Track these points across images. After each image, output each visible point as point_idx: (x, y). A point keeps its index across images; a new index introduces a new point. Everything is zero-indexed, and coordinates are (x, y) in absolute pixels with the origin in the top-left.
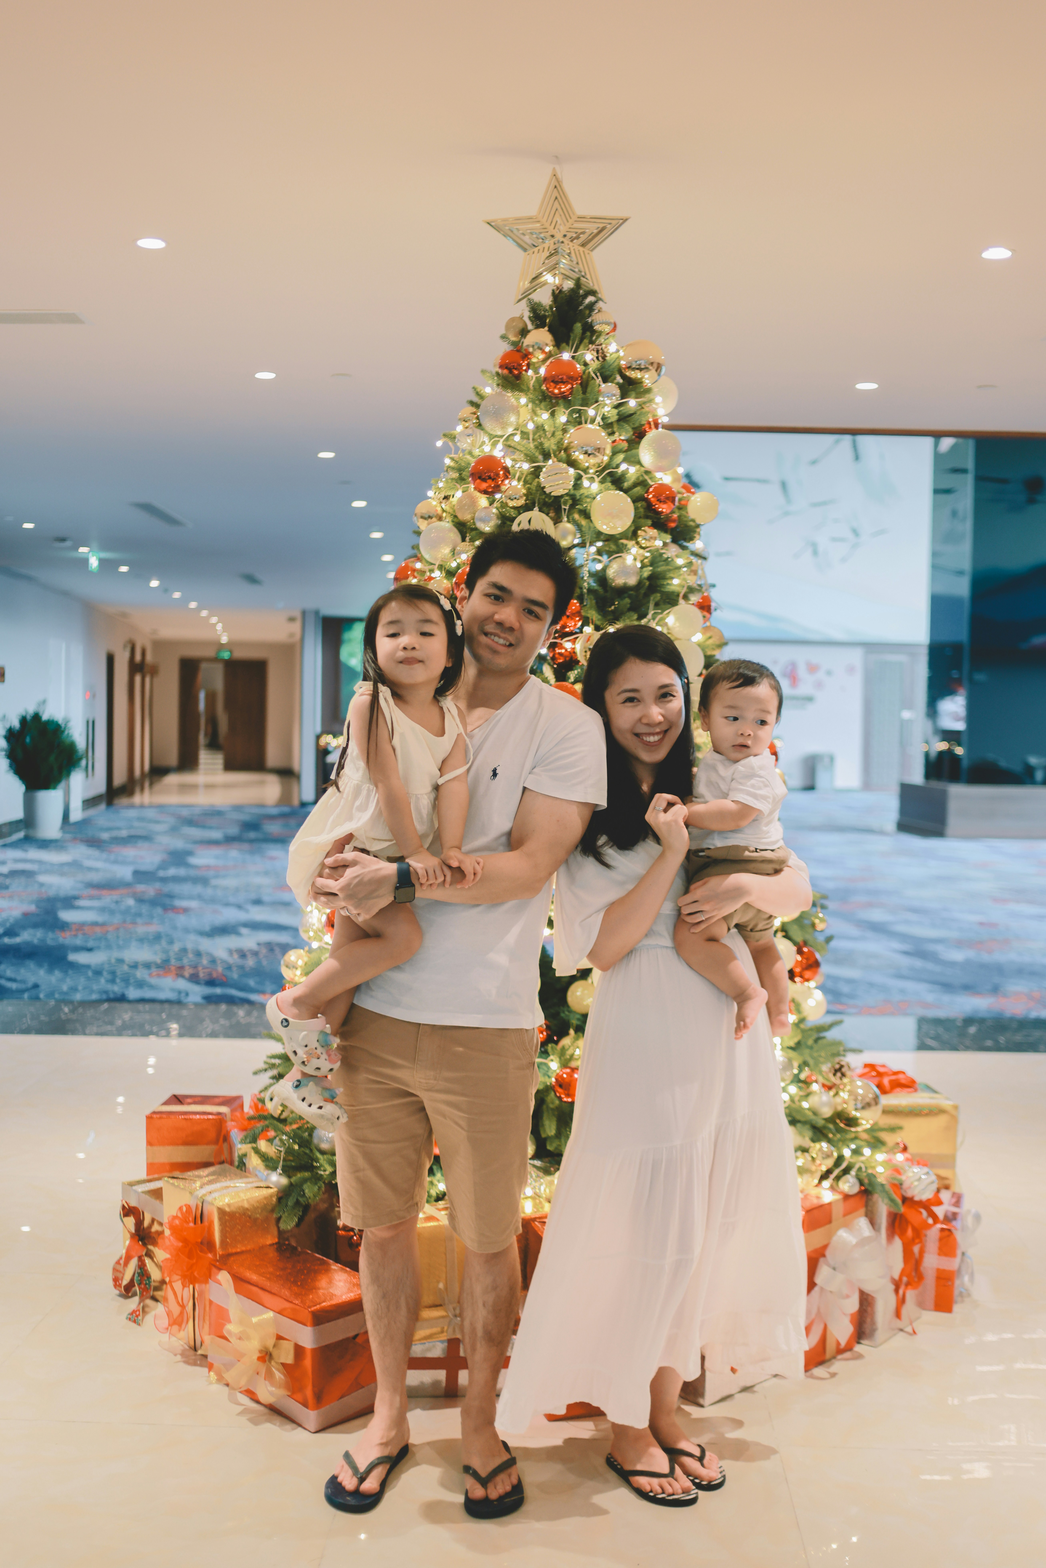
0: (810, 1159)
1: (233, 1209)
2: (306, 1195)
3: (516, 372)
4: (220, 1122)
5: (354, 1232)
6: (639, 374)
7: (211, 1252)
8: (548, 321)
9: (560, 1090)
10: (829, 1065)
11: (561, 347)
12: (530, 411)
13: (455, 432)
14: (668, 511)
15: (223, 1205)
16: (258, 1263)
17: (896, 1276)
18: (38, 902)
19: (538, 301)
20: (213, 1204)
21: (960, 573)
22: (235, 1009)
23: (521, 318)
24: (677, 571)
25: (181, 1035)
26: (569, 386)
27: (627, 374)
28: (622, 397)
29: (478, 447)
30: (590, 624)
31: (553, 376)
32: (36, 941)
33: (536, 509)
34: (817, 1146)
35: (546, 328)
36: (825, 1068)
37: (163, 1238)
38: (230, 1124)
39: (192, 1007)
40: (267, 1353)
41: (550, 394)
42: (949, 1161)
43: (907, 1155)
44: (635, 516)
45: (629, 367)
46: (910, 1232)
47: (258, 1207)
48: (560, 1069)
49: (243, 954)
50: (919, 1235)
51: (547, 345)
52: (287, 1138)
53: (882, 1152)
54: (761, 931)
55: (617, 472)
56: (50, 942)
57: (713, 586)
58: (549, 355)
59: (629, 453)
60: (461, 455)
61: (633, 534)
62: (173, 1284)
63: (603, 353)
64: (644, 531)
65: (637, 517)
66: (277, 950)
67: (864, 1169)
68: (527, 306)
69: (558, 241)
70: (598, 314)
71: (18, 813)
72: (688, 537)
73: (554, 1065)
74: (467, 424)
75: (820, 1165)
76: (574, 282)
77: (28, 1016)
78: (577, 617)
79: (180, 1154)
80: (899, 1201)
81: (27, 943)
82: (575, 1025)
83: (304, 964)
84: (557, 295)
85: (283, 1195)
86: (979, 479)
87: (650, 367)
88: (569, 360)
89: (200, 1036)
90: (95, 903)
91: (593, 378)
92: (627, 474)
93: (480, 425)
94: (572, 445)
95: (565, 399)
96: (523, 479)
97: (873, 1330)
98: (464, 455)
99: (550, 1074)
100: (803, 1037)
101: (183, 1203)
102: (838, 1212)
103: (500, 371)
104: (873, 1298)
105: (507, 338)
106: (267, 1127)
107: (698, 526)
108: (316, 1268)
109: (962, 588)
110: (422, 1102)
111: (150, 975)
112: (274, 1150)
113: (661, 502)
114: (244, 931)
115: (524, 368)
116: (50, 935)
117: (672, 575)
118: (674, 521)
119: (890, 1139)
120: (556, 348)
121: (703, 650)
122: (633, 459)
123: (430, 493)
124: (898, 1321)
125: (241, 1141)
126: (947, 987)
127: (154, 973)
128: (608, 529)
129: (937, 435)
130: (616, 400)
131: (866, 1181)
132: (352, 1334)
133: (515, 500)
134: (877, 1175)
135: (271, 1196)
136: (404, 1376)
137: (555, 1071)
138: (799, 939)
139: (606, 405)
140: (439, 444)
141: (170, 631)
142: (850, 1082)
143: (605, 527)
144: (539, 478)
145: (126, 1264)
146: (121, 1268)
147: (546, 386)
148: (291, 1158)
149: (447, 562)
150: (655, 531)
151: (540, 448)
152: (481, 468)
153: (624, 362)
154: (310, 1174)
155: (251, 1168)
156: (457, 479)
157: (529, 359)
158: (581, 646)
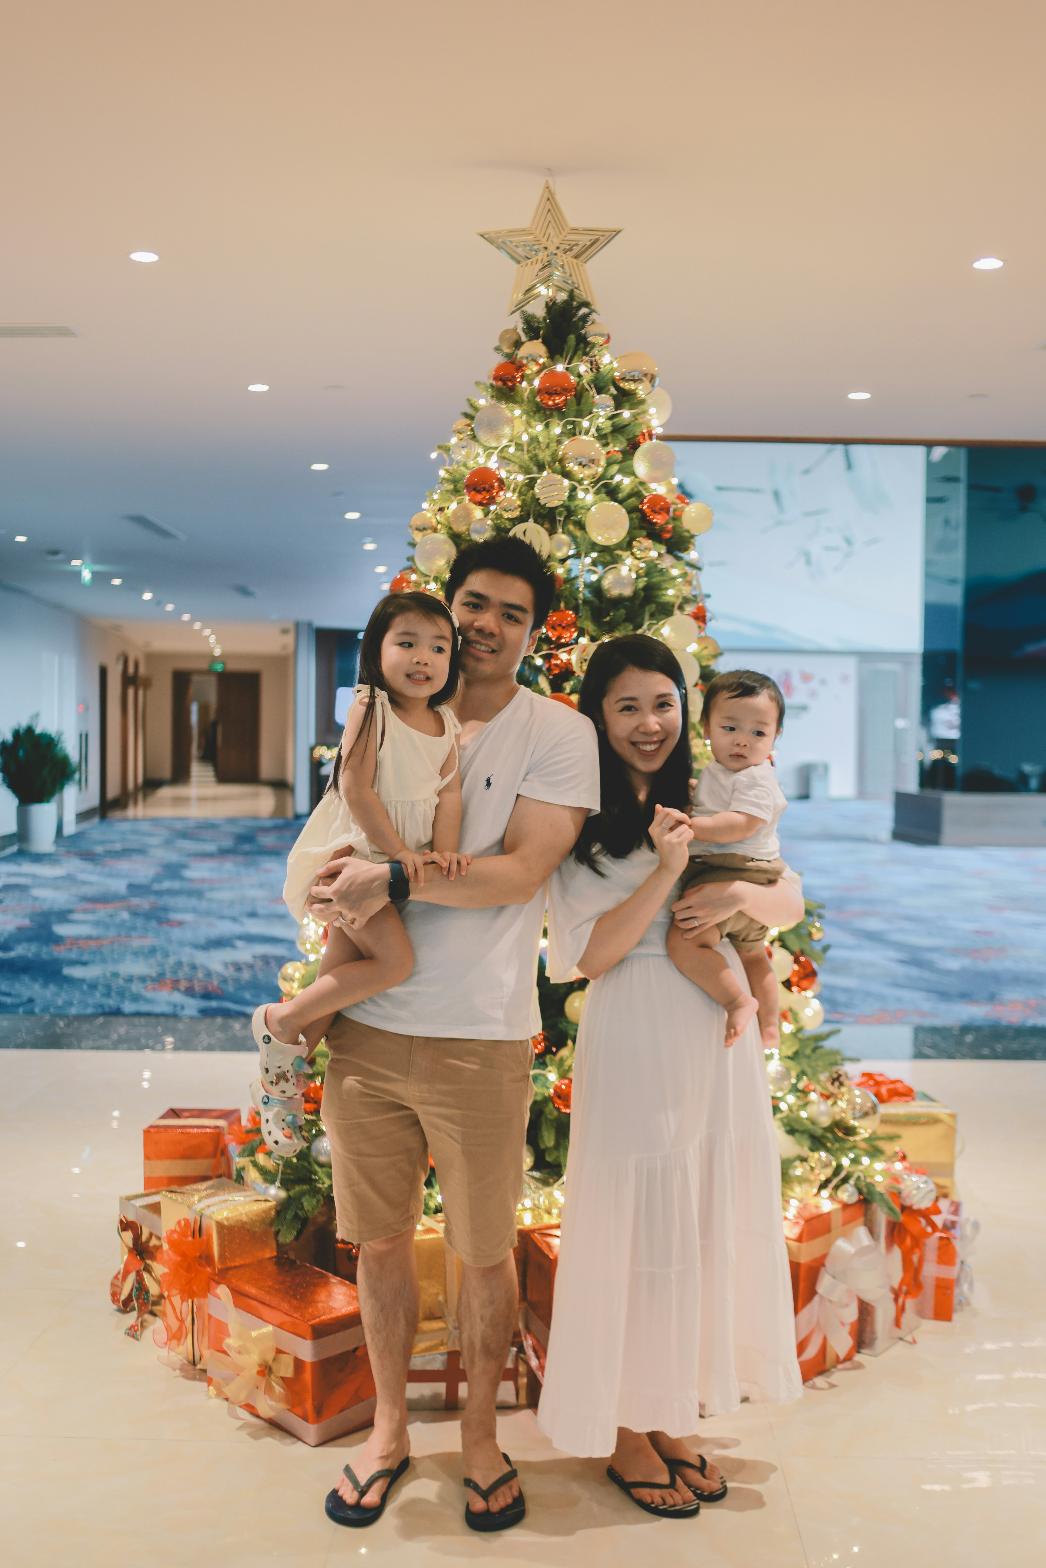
0: (808, 1168)
1: (232, 1222)
2: (305, 1209)
3: (510, 384)
4: (218, 1134)
6: (633, 385)
7: (209, 1266)
8: (541, 332)
9: (558, 1101)
10: (827, 1074)
11: (555, 359)
12: (525, 422)
13: (449, 444)
14: (663, 522)
15: (222, 1219)
16: (256, 1277)
17: (896, 1285)
18: (33, 916)
19: (531, 313)
20: (211, 1218)
21: (953, 581)
22: (231, 1022)
23: (515, 330)
24: (672, 581)
25: (176, 1048)
26: (563, 398)
27: (621, 385)
28: (617, 408)
29: (473, 458)
30: (586, 635)
31: (548, 388)
32: (30, 955)
33: (531, 520)
34: (816, 1155)
35: (540, 340)
36: (823, 1077)
37: (162, 1253)
38: (228, 1138)
39: (187, 1021)
40: (266, 1367)
41: (544, 406)
42: (948, 1169)
43: (906, 1164)
44: (630, 527)
45: (623, 379)
46: (908, 1241)
47: (256, 1221)
48: (558, 1080)
49: (238, 967)
50: (918, 1242)
51: (541, 357)
53: (880, 1161)
54: (753, 941)
55: (611, 483)
56: (44, 956)
57: (708, 596)
58: (543, 367)
59: (623, 464)
60: (455, 467)
61: (628, 545)
62: (172, 1298)
63: (597, 364)
64: (639, 542)
65: (632, 528)
66: (273, 964)
67: (862, 1178)
68: (521, 318)
69: (552, 253)
70: (591, 326)
71: (11, 827)
72: (682, 547)
73: (552, 1076)
74: (461, 436)
75: (819, 1174)
76: (567, 293)
77: (23, 1030)
78: (572, 628)
79: (177, 1168)
80: (898, 1210)
81: (21, 958)
83: (301, 977)
84: (551, 307)
85: (282, 1208)
86: (973, 488)
87: (644, 379)
88: (562, 372)
89: (195, 1049)
90: (90, 917)
91: (587, 390)
92: (621, 485)
93: (474, 437)
94: (567, 456)
95: (559, 411)
96: (517, 491)
97: (873, 1340)
98: (458, 467)
99: (548, 1085)
100: (800, 1046)
101: (181, 1217)
102: (837, 1221)
103: (494, 383)
104: (872, 1307)
105: (501, 350)
107: (693, 536)
108: (315, 1281)
109: (955, 596)
110: (416, 1116)
111: (146, 988)
112: (272, 1163)
113: (655, 513)
114: (239, 943)
115: (518, 380)
116: (45, 949)
117: (667, 586)
118: (668, 532)
119: (890, 1148)
120: (549, 360)
121: (699, 660)
122: (627, 470)
123: (425, 505)
124: (897, 1330)
125: (239, 1154)
126: (944, 995)
127: (150, 987)
128: (603, 540)
129: (929, 444)
130: (610, 411)
131: (865, 1190)
132: (352, 1347)
133: (510, 512)
134: (876, 1184)
135: (270, 1209)
136: (403, 1390)
137: (553, 1082)
138: (796, 948)
139: (600, 416)
140: (434, 456)
141: (164, 643)
142: (848, 1091)
143: (600, 538)
144: (533, 490)
145: (124, 1278)
146: (119, 1283)
147: (540, 398)
148: (289, 1171)
149: (442, 574)
150: (650, 541)
151: (534, 459)
152: (476, 480)
153: (618, 374)
154: (308, 1187)
155: (249, 1182)
156: (451, 491)
157: (523, 370)
158: (577, 657)
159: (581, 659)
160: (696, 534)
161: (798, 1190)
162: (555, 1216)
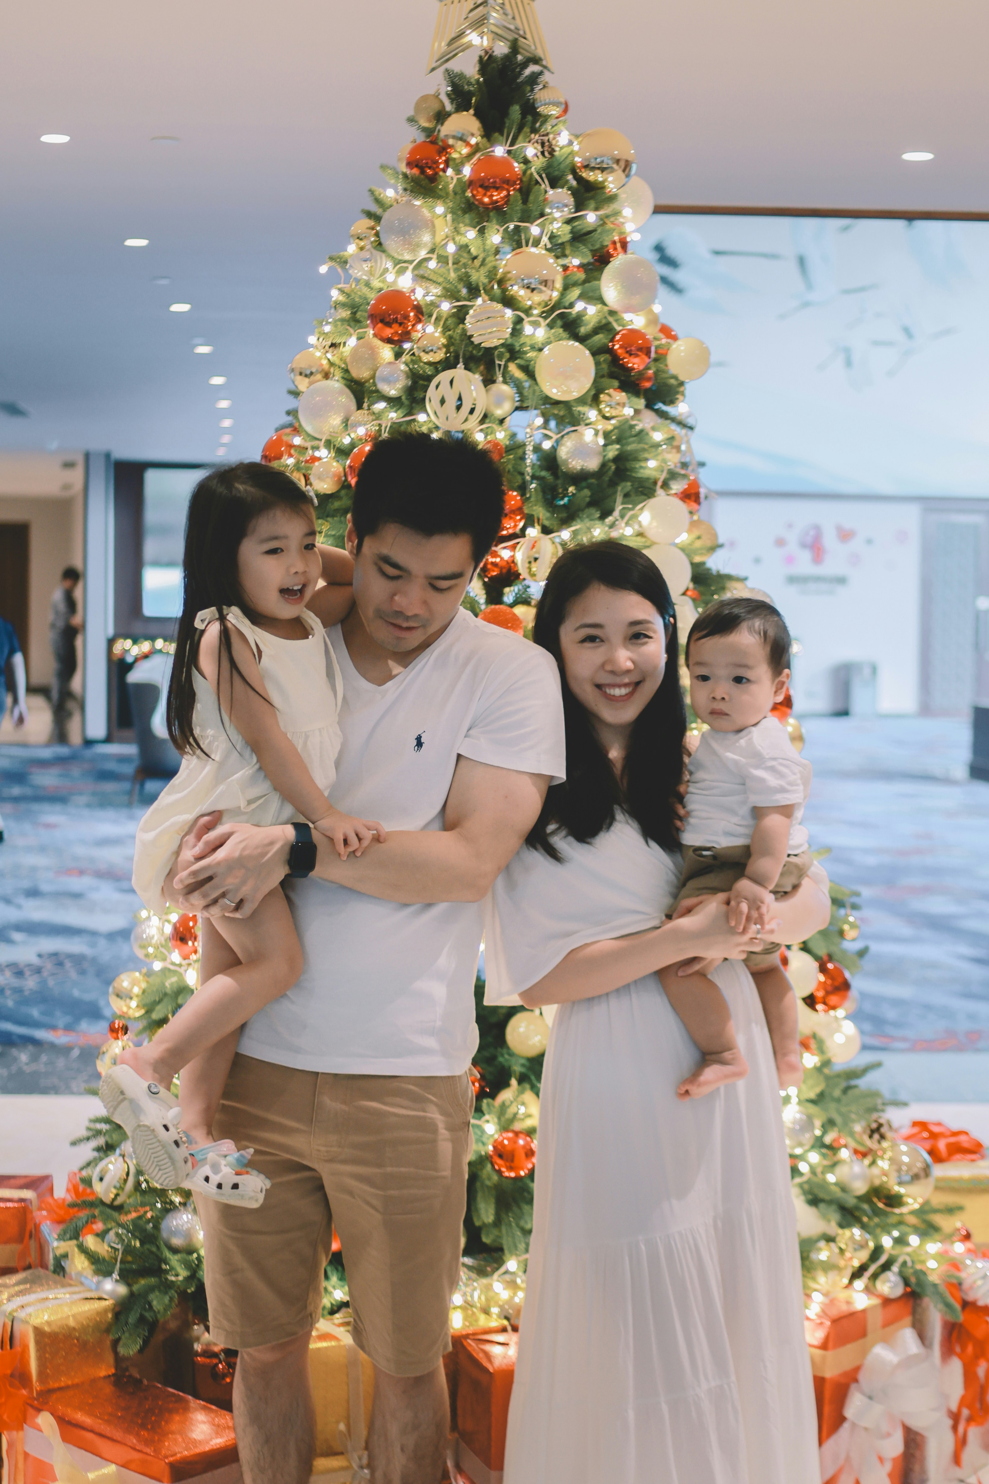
0: (837, 1250)
1: (55, 1328)
2: (155, 1308)
3: (429, 172)
4: (23, 1211)
5: (220, 1359)
6: (600, 176)
7: (25, 1387)
8: (473, 101)
9: (499, 1161)
10: (864, 1123)
11: (492, 139)
12: (450, 225)
13: (345, 253)
14: (641, 367)
15: (42, 1323)
16: (90, 1401)
17: (954, 1407)
19: (459, 72)
20: (27, 1322)
22: (14, 1051)
23: (437, 96)
24: (653, 450)
26: (504, 193)
27: (584, 175)
28: (578, 208)
29: (378, 276)
30: (536, 525)
31: (482, 179)
33: (461, 365)
34: (847, 1233)
35: (472, 111)
36: (858, 1128)
38: (38, 1215)
41: (476, 203)
43: (969, 1245)
44: (596, 374)
45: (586, 167)
46: (970, 1349)
47: (88, 1326)
48: (499, 1133)
49: (19, 973)
51: (473, 135)
52: (125, 1231)
53: (935, 1241)
55: (570, 313)
57: (702, 464)
58: (476, 149)
59: (587, 285)
60: (353, 286)
61: (594, 398)
63: (550, 146)
64: (609, 395)
65: (599, 376)
67: (909, 1264)
68: (445, 80)
70: (542, 91)
72: (668, 399)
73: (490, 1127)
74: (362, 243)
75: (851, 1259)
76: (509, 43)
78: (517, 515)
80: (958, 1307)
82: (518, 1074)
83: (141, 992)
84: (487, 62)
85: (122, 1309)
87: (616, 166)
88: (503, 157)
91: (537, 182)
92: (584, 316)
93: (379, 245)
94: (509, 276)
95: (499, 212)
96: (442, 323)
98: (359, 287)
99: (484, 1139)
100: (827, 1086)
102: (875, 1321)
103: (408, 171)
104: (923, 1437)
105: (416, 122)
106: (94, 1217)
107: (682, 384)
108: (171, 1406)
110: (320, 1179)
112: (106, 1247)
113: (631, 355)
114: (17, 936)
115: (442, 166)
117: (646, 455)
118: (649, 379)
119: (947, 1223)
120: (485, 139)
121: (688, 556)
122: (591, 294)
123: (312, 340)
124: (957, 1469)
125: (58, 1237)
128: (559, 394)
130: (568, 213)
131: (913, 1280)
133: (431, 354)
134: (928, 1272)
135: (106, 1311)
137: (492, 1136)
138: (822, 952)
139: (555, 219)
140: (323, 269)
142: (892, 1147)
143: (555, 391)
144: (464, 324)
147: (472, 192)
148: (130, 1258)
149: (338, 437)
150: (624, 394)
151: (465, 279)
152: (384, 308)
153: (580, 160)
154: (157, 1279)
155: (73, 1273)
156: (348, 321)
157: (447, 153)
158: (523, 555)
159: (528, 557)
160: (686, 381)
161: (822, 1280)
162: (495, 1316)
